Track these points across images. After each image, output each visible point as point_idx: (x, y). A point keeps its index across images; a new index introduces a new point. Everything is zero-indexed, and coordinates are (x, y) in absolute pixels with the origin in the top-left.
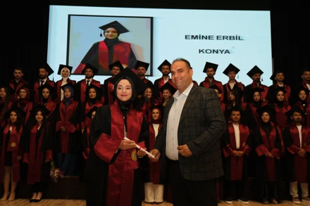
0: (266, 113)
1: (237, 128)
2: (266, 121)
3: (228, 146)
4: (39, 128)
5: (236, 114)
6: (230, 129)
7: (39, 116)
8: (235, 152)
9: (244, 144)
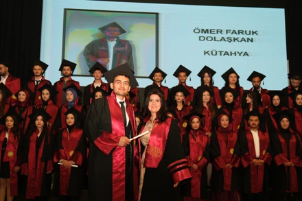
0: (285, 119)
1: (255, 135)
2: (285, 128)
3: (246, 154)
4: (39, 135)
5: (254, 120)
6: (248, 136)
7: (40, 121)
8: (255, 160)
9: (264, 152)
